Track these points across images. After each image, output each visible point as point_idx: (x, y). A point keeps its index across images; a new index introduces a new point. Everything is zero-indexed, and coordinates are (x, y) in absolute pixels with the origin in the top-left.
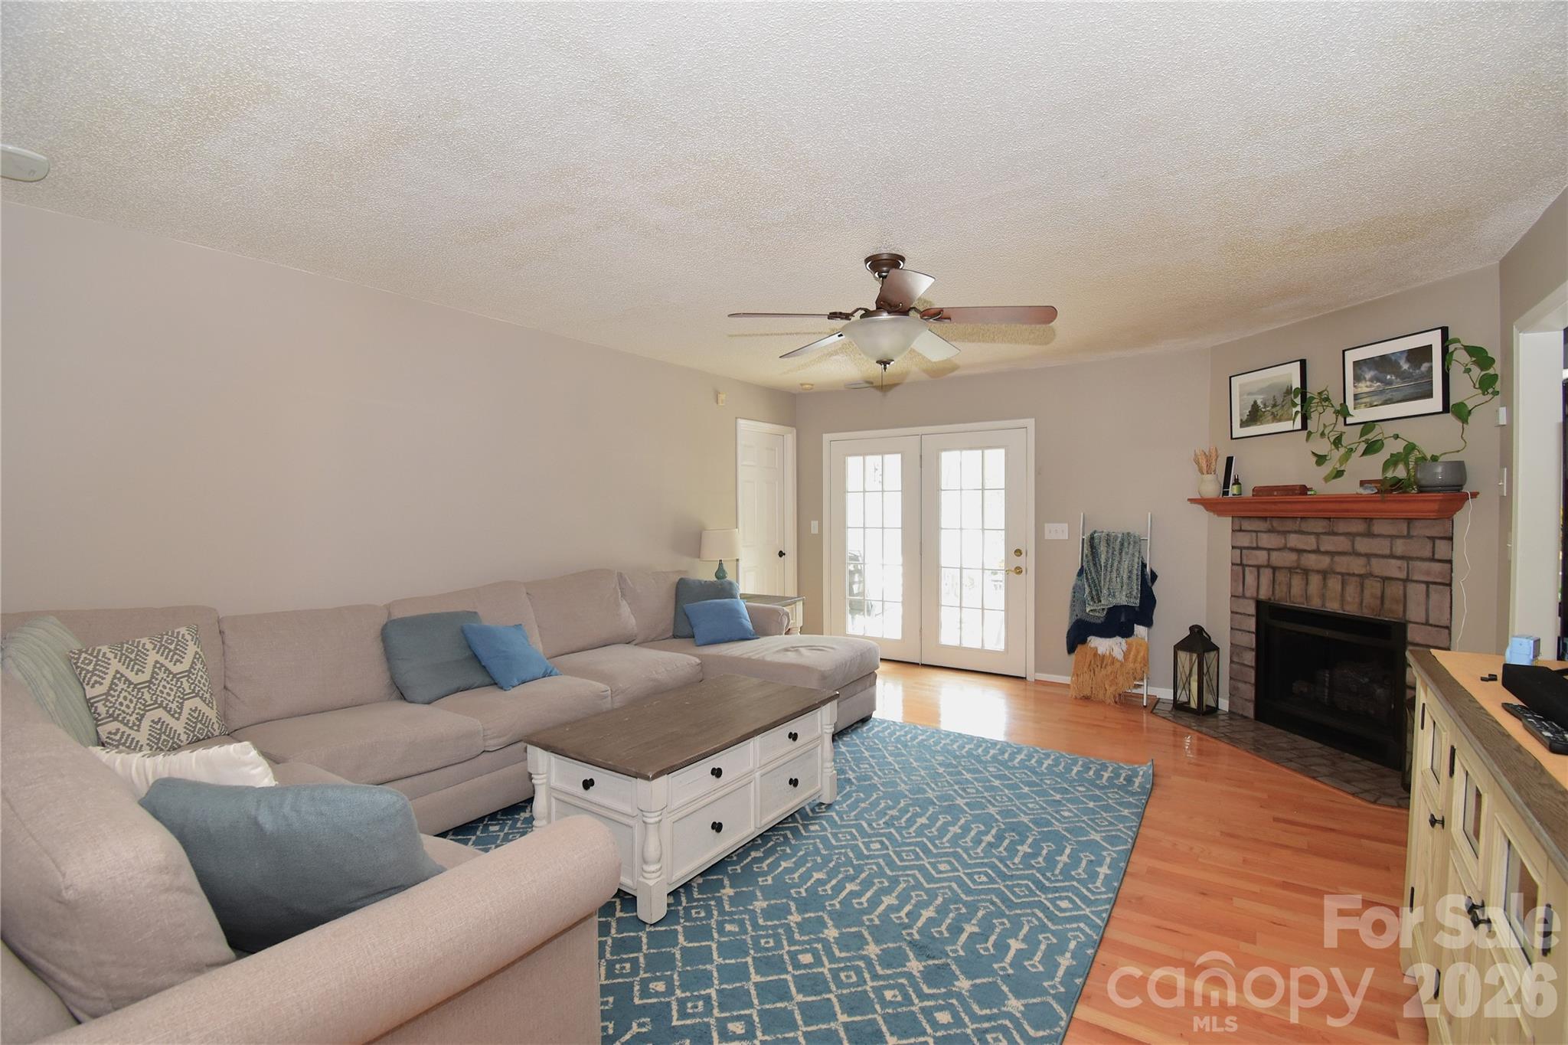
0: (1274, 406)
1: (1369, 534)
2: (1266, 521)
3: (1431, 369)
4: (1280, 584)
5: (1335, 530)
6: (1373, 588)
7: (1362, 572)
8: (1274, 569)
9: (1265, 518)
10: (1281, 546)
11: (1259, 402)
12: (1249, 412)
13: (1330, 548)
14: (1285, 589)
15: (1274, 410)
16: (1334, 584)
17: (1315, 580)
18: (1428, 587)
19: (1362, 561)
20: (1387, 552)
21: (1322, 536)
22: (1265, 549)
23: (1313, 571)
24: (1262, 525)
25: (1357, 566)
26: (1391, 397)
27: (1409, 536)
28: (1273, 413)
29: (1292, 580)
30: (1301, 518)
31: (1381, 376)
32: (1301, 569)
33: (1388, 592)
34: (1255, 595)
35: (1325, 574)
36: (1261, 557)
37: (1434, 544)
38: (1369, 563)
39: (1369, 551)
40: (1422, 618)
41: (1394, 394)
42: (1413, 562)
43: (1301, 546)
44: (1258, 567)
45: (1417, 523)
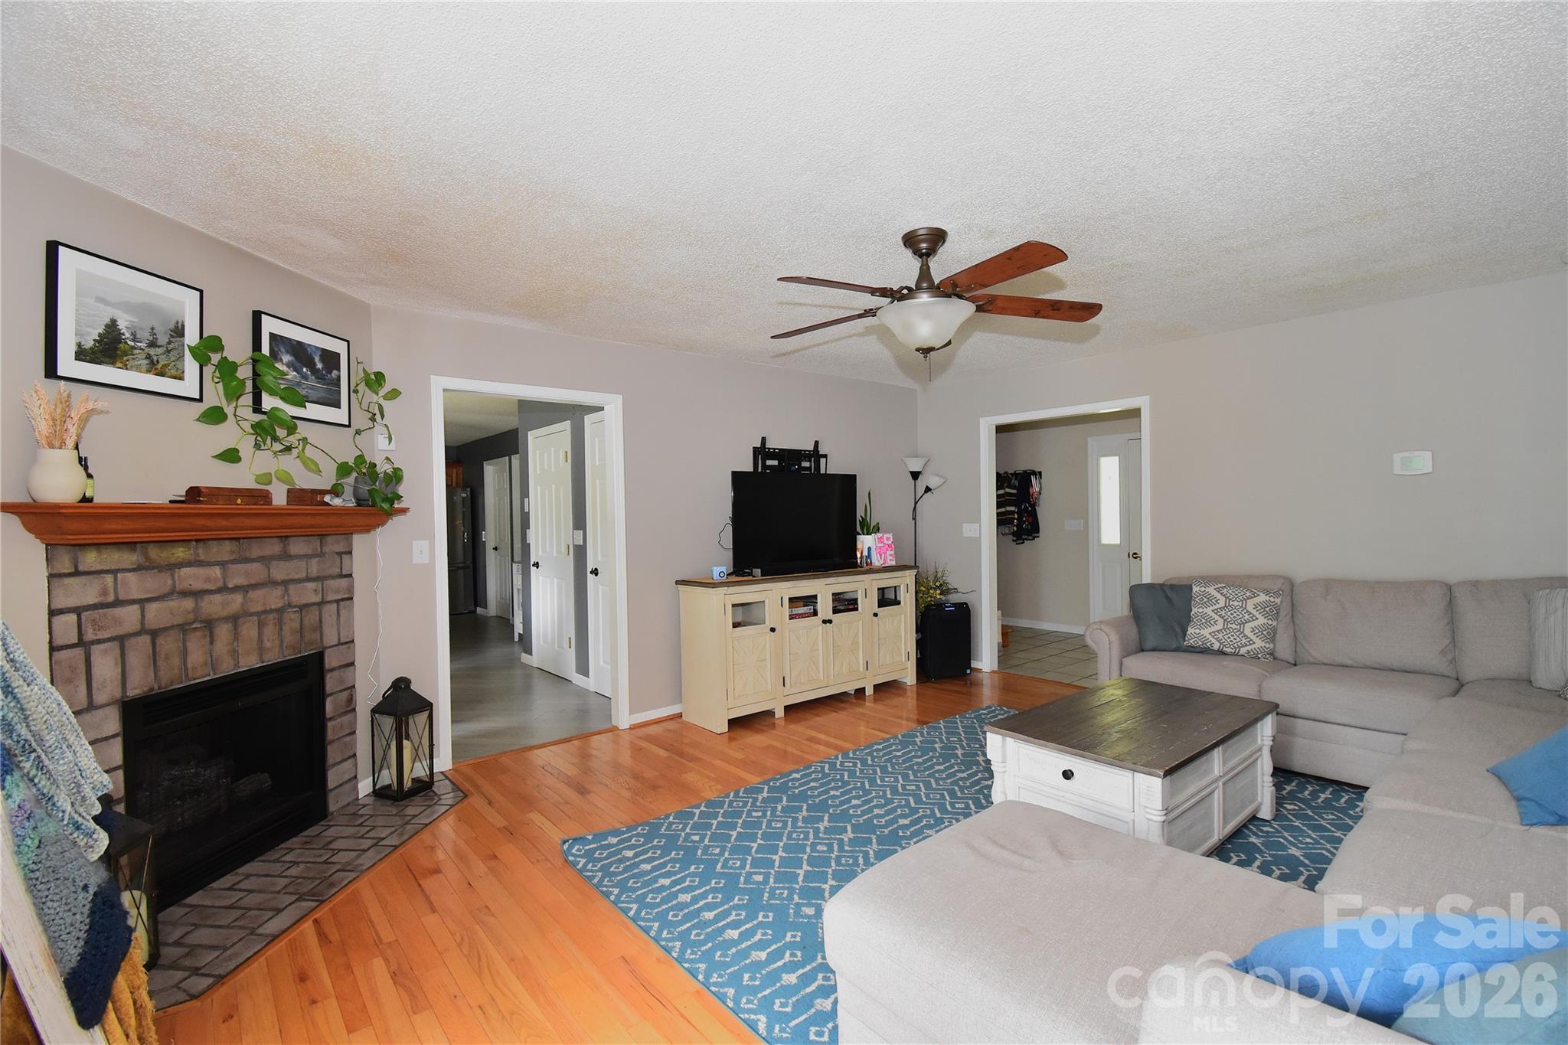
0: (152, 344)
1: (286, 556)
2: (134, 550)
3: (339, 377)
4: (167, 657)
5: (247, 554)
6: (292, 620)
7: (280, 605)
8: (155, 634)
9: (131, 545)
10: (167, 589)
11: (122, 325)
12: (100, 335)
13: (240, 581)
14: (176, 661)
15: (152, 351)
16: (249, 630)
17: (223, 631)
18: (338, 605)
19: (279, 591)
20: (303, 575)
21: (231, 566)
22: (133, 602)
23: (220, 619)
24: (129, 558)
25: (273, 598)
26: (307, 394)
27: (322, 555)
28: (149, 357)
29: (188, 644)
30: (197, 541)
31: (298, 365)
32: (201, 622)
33: (306, 622)
34: (118, 694)
35: (234, 619)
36: (129, 617)
37: (341, 559)
38: (286, 590)
39: (286, 578)
40: (335, 641)
41: (310, 391)
42: (328, 582)
43: (198, 585)
44: (121, 639)
45: (329, 539)
